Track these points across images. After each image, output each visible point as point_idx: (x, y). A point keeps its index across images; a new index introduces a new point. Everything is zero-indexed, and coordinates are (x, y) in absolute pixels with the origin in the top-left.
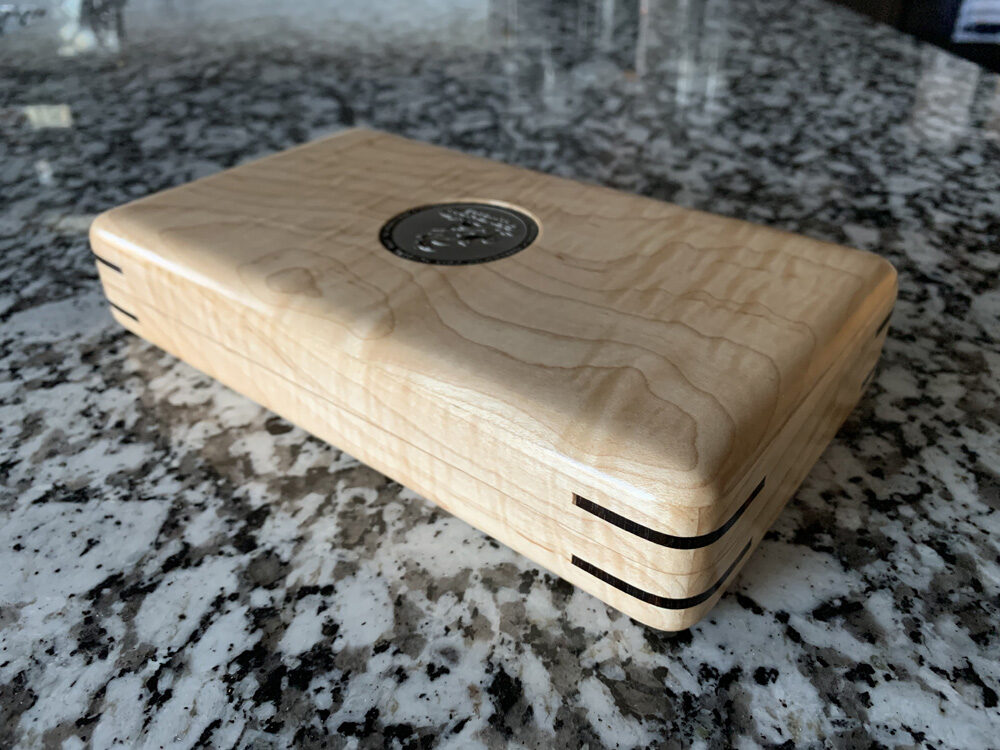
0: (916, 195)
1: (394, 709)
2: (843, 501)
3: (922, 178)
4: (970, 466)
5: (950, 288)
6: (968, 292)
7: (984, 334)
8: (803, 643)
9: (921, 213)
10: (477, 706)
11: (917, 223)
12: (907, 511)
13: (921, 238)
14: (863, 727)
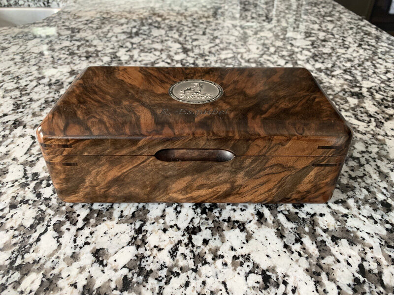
0: (371, 88)
1: (234, 217)
2: (343, 177)
3: (373, 82)
4: (377, 170)
5: (378, 119)
6: (383, 121)
7: (386, 134)
8: (331, 209)
9: (372, 94)
10: (254, 218)
11: (370, 98)
12: (359, 180)
13: (371, 103)
14: (345, 227)
